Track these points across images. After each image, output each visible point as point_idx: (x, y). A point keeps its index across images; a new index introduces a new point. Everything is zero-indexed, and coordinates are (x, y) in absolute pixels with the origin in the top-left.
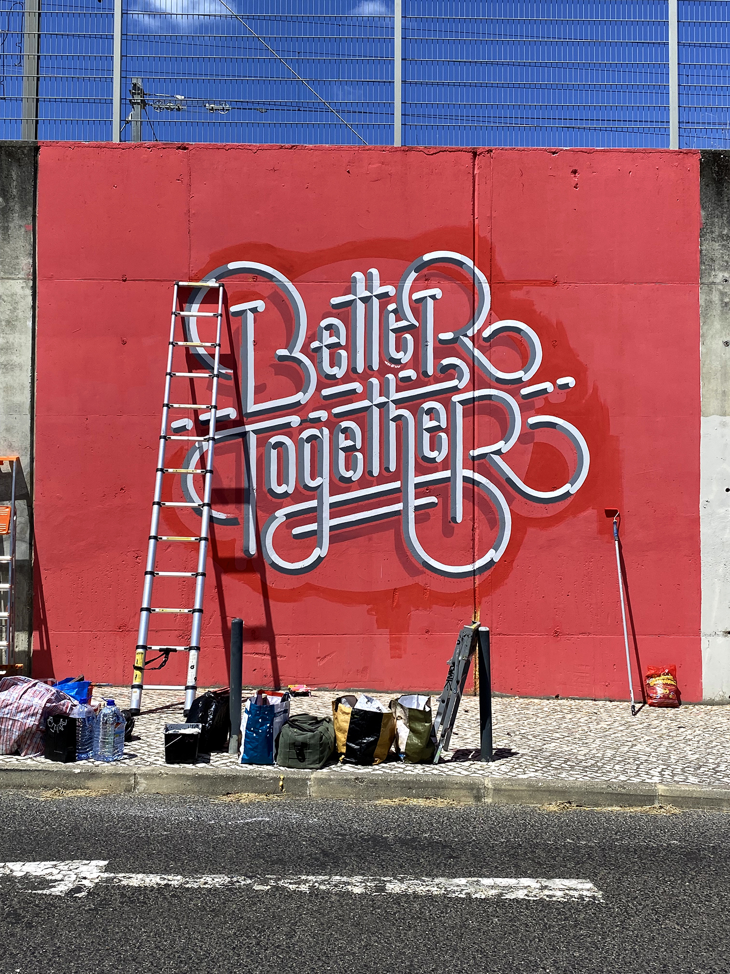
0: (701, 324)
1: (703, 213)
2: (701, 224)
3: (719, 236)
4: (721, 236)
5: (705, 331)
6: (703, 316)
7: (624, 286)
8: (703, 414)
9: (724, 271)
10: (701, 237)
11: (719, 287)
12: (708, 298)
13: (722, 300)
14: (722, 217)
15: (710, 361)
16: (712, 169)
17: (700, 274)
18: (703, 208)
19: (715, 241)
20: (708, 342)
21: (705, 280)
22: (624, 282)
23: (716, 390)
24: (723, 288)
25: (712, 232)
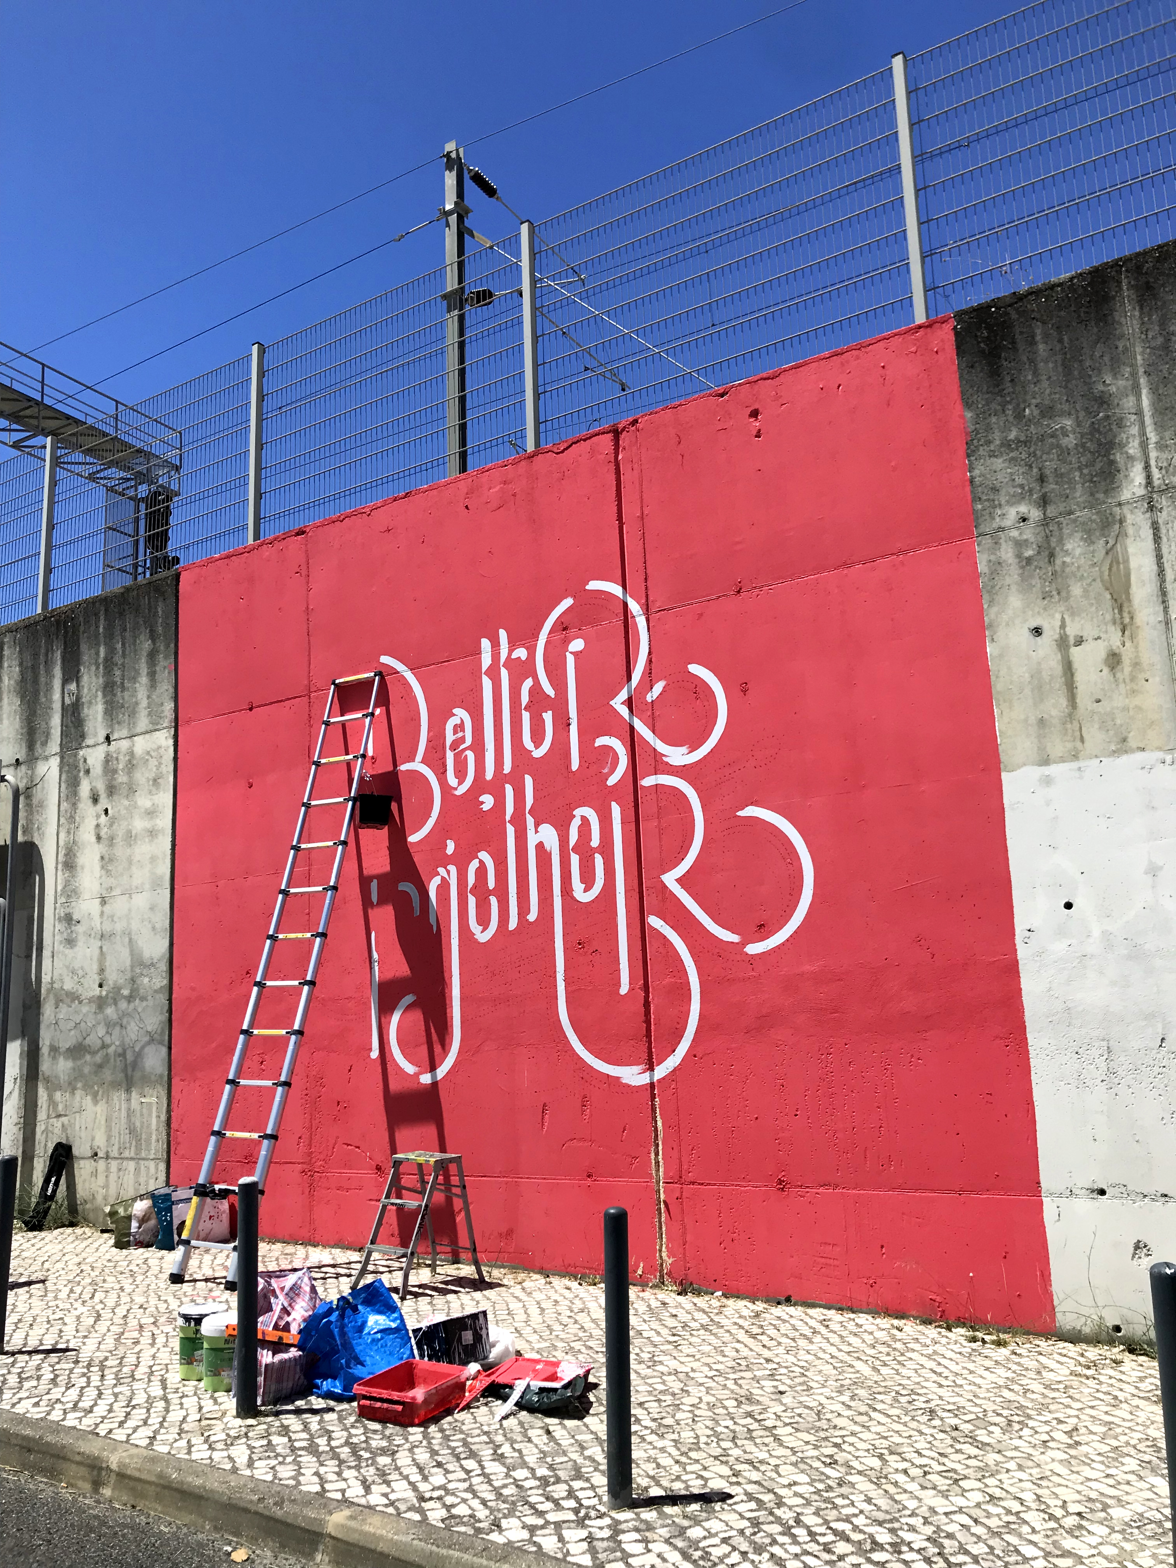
0: (985, 606)
1: (969, 415)
2: (967, 434)
3: (1002, 445)
4: (1007, 444)
5: (993, 616)
6: (988, 592)
7: (846, 571)
8: (1006, 766)
9: (1019, 502)
10: (968, 456)
11: (1011, 534)
12: (993, 558)
13: (1019, 556)
14: (1004, 411)
15: (1009, 668)
16: (976, 336)
17: (975, 519)
18: (968, 405)
19: (996, 457)
20: (1000, 635)
21: (986, 528)
22: (846, 565)
23: (1026, 720)
24: (1021, 534)
25: (988, 443)
